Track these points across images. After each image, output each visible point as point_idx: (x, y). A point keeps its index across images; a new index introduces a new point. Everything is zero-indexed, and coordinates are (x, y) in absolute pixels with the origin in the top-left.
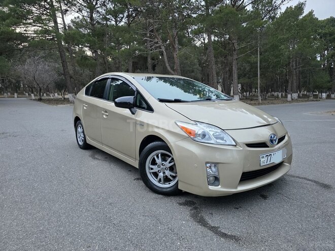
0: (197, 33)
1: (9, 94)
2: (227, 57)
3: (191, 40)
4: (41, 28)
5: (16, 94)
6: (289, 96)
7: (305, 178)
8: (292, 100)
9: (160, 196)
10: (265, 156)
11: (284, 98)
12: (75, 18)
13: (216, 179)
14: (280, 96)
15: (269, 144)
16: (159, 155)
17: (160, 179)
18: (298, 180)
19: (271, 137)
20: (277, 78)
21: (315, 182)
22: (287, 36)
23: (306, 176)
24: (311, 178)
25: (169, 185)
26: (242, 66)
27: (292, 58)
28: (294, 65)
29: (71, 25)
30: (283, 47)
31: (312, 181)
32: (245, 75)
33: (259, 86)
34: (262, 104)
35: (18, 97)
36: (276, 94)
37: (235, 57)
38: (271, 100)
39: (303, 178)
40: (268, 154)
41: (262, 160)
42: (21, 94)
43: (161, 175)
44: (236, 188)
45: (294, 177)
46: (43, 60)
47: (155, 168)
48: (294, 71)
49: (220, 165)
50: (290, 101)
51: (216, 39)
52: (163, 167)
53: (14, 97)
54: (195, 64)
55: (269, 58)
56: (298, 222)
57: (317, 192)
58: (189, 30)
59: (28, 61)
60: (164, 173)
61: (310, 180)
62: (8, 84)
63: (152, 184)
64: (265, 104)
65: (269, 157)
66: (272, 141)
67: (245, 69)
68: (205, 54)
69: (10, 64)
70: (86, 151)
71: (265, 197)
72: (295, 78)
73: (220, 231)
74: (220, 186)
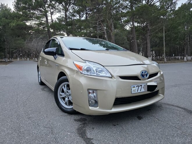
0: (127, 22)
1: (25, 58)
2: (145, 35)
3: (123, 26)
4: (39, 22)
5: (28, 59)
6: (185, 58)
7: (177, 107)
8: (188, 60)
9: (66, 114)
10: (136, 86)
11: (183, 59)
12: (59, 17)
13: (96, 102)
14: (180, 58)
15: (140, 77)
16: (66, 85)
17: (66, 102)
18: (171, 107)
19: (143, 72)
20: (178, 48)
21: (184, 109)
22: (183, 21)
23: (179, 105)
24: (182, 106)
25: (71, 107)
26: (155, 40)
27: (187, 34)
28: (188, 39)
29: (57, 20)
30: (180, 27)
31: (182, 108)
32: (156, 46)
33: (164, 52)
34: (167, 63)
35: (29, 60)
36: (177, 57)
37: (149, 34)
38: (173, 60)
39: (176, 106)
40: (139, 85)
41: (133, 89)
42: (31, 58)
43: (67, 99)
44: (111, 109)
45: (169, 105)
46: (41, 40)
47: (63, 95)
48: (189, 42)
49: (98, 91)
50: (186, 61)
51: (139, 25)
52: (68, 94)
53: (27, 60)
54: (125, 40)
55: (171, 34)
56: (159, 139)
57: (183, 116)
58: (122, 21)
59: (34, 40)
60: (68, 98)
61: (180, 108)
62: (24, 53)
63: (62, 106)
64: (169, 63)
65: (140, 88)
66: (143, 76)
67: (157, 42)
68: (132, 34)
69: (25, 42)
70: (41, 86)
71: (140, 118)
72: (189, 46)
73: (92, 142)
74: (98, 108)
